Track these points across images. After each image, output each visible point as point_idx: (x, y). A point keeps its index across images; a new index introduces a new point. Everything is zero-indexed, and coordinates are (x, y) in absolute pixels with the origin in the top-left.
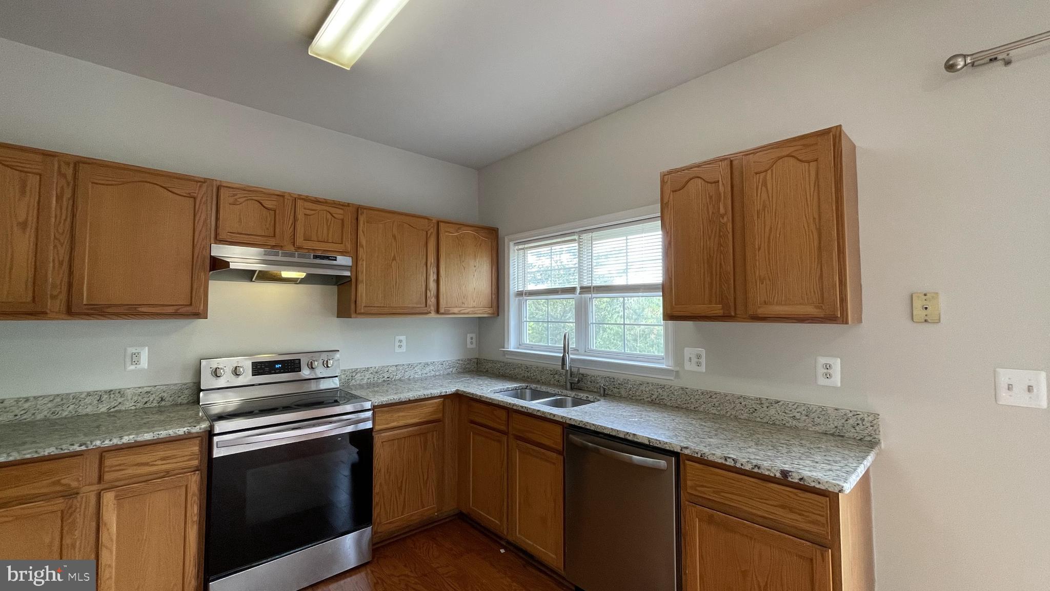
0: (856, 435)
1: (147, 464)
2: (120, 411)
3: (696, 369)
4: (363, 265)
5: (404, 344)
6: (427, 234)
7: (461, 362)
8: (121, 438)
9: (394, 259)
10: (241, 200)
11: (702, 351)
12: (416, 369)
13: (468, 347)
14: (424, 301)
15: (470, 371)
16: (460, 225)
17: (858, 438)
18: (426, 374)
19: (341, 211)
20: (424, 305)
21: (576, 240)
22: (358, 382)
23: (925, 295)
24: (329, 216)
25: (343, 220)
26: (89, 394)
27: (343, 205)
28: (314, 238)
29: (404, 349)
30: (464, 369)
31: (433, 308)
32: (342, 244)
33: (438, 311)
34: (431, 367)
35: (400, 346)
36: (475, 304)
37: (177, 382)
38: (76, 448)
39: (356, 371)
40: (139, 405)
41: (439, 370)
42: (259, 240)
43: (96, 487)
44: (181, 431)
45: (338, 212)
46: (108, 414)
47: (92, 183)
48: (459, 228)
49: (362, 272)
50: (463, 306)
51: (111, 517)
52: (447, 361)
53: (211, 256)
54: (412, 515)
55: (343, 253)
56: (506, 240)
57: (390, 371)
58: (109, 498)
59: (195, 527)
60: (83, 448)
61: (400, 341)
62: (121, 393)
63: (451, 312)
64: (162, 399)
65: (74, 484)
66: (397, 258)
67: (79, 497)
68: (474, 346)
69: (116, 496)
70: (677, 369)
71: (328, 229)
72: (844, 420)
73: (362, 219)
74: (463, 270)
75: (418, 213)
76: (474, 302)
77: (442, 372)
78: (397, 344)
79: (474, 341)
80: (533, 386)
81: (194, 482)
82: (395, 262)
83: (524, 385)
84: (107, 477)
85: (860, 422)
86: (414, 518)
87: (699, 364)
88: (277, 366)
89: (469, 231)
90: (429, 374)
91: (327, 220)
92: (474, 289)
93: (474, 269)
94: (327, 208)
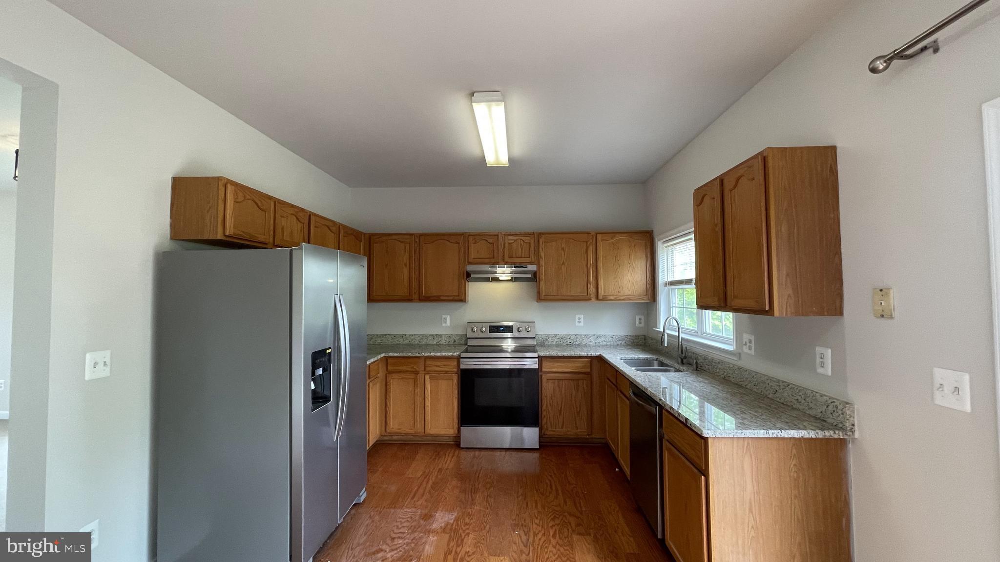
0: (833, 421)
1: (439, 366)
2: (440, 344)
3: (749, 352)
4: (543, 270)
5: (582, 320)
6: (587, 244)
7: (629, 337)
8: (430, 353)
9: (563, 263)
10: (478, 241)
11: (752, 338)
12: (590, 338)
13: (637, 325)
14: (586, 290)
15: (638, 345)
16: (613, 233)
17: (835, 424)
18: (599, 343)
19: (529, 238)
20: (586, 294)
21: (692, 239)
22: (550, 343)
23: (881, 290)
24: (522, 242)
25: (530, 243)
26: (430, 335)
27: (529, 234)
28: (514, 256)
29: (582, 324)
30: (634, 342)
31: (593, 296)
32: (530, 257)
33: (597, 298)
34: (603, 339)
35: (579, 322)
36: (630, 293)
37: (460, 333)
38: (417, 355)
39: (548, 336)
40: (447, 343)
41: (609, 341)
42: (487, 261)
43: (424, 372)
44: (450, 354)
45: (527, 239)
46: (436, 345)
47: (425, 243)
48: (614, 236)
49: (542, 274)
50: (619, 294)
51: (428, 386)
52: (617, 335)
53: (467, 271)
54: (568, 431)
55: (531, 263)
56: (656, 240)
57: (571, 338)
58: (427, 377)
59: (456, 400)
60: (419, 355)
61: (579, 318)
62: (441, 336)
63: (609, 298)
64: (455, 341)
65: (417, 369)
66: (566, 264)
67: (419, 375)
68: (642, 325)
69: (430, 377)
70: (740, 351)
71: (522, 250)
72: (826, 407)
73: (541, 241)
74: (618, 267)
75: (579, 231)
76: (629, 291)
77: (612, 343)
78: (577, 320)
79: (643, 321)
80: (662, 359)
81: (455, 378)
82: (563, 266)
83: (654, 357)
84: (428, 369)
85: (835, 409)
86: (569, 433)
87: (750, 349)
88: (501, 329)
89: (623, 237)
90: (601, 343)
91: (521, 245)
92: (629, 281)
93: (629, 265)
94: (520, 238)
